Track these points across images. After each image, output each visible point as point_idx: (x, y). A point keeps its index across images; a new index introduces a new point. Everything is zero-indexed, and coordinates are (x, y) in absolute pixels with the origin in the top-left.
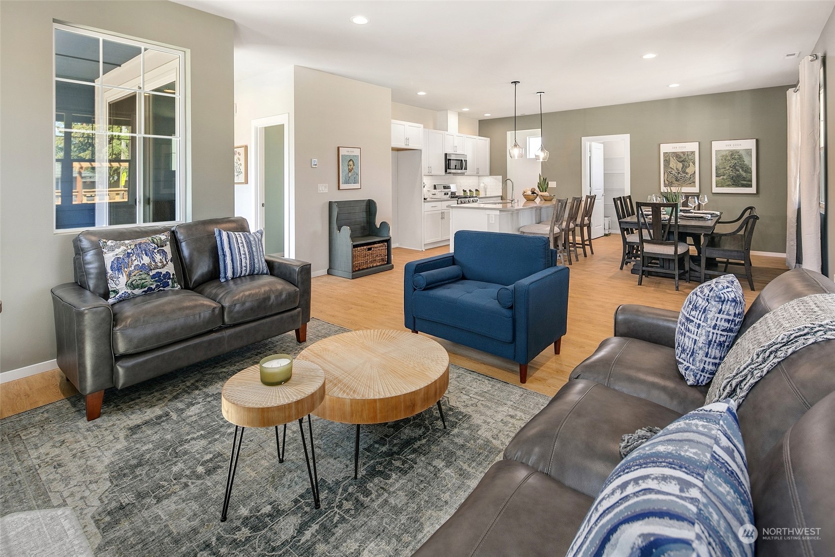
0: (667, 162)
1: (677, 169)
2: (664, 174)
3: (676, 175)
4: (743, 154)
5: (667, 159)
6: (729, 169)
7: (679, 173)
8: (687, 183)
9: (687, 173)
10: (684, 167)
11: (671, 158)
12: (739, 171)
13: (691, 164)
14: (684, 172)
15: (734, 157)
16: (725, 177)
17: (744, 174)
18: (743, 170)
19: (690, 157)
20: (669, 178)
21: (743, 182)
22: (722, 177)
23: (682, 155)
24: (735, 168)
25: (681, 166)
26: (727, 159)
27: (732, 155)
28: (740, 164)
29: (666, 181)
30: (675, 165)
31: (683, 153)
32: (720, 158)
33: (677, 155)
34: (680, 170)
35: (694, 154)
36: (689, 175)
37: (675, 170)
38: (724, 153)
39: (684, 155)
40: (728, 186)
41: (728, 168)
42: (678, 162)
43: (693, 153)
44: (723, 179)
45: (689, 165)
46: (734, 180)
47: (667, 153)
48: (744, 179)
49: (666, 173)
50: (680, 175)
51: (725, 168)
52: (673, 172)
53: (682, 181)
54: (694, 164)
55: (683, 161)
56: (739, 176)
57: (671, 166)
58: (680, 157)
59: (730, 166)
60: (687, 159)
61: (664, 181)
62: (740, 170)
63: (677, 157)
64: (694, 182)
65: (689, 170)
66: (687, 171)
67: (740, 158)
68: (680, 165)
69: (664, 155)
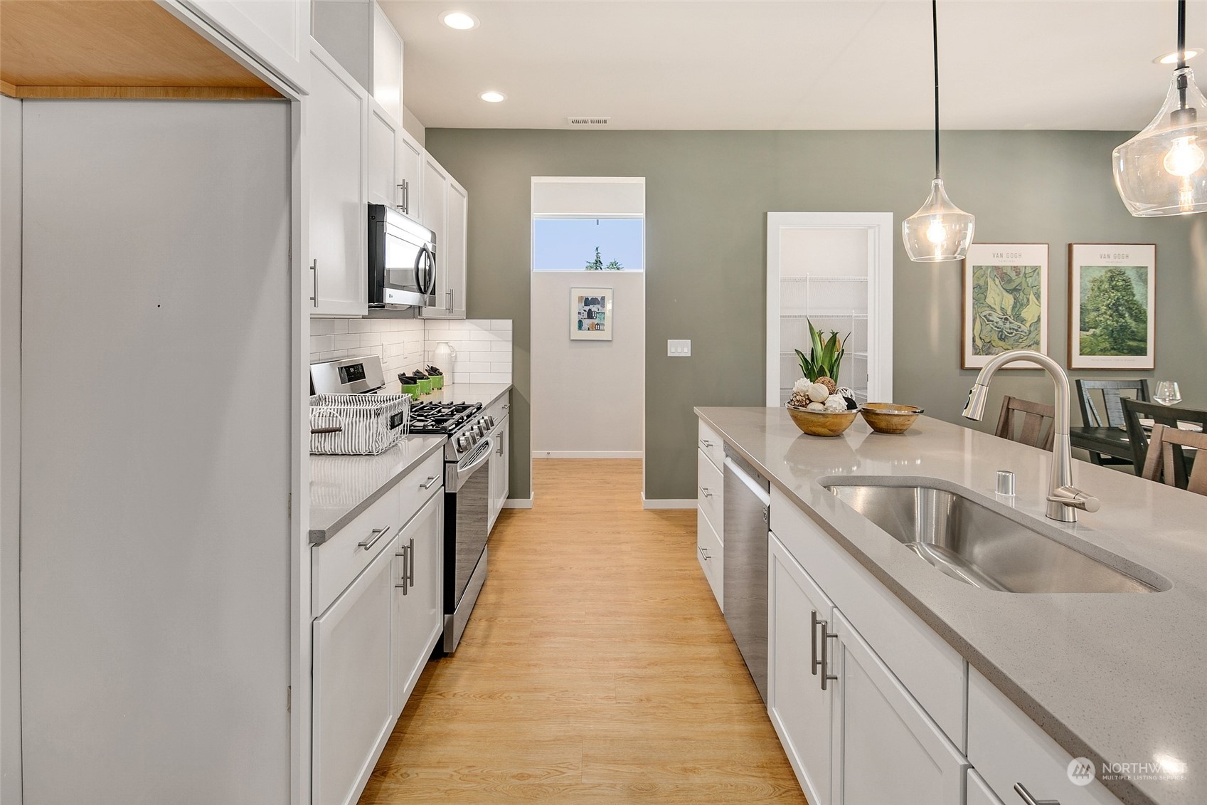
0: (980, 290)
1: (1002, 309)
2: (974, 320)
3: (1001, 323)
4: (1131, 275)
5: (982, 283)
6: (1105, 313)
7: (1006, 319)
8: (1023, 345)
9: (1023, 321)
10: (1018, 305)
11: (990, 282)
12: (1124, 318)
13: (1032, 297)
14: (1018, 317)
15: (1116, 285)
16: (1098, 331)
17: (1133, 324)
18: (1131, 315)
19: (1030, 280)
20: (984, 332)
21: (1131, 343)
22: (1092, 331)
23: (1013, 275)
24: (1117, 311)
25: (1012, 301)
26: (1102, 288)
27: (1112, 279)
28: (1127, 301)
29: (978, 340)
30: (998, 299)
31: (1016, 269)
32: (1090, 285)
33: (1002, 274)
34: (1009, 312)
35: (1038, 274)
36: (1028, 325)
37: (999, 312)
38: (1097, 275)
39: (1018, 274)
40: (1104, 352)
41: (1103, 309)
42: (1005, 294)
43: (1036, 270)
44: (1094, 335)
45: (1028, 300)
46: (1115, 339)
47: (980, 267)
48: (1134, 336)
49: (978, 320)
50: (1008, 325)
51: (1097, 310)
52: (994, 318)
53: (1011, 341)
54: (1038, 297)
55: (1015, 290)
56: (1124, 328)
57: (989, 300)
58: (1010, 281)
59: (1108, 305)
60: (1024, 285)
61: (974, 341)
62: (1127, 315)
63: (1002, 279)
64: (1037, 343)
65: (1028, 314)
66: (1025, 313)
67: (1127, 287)
68: (1009, 300)
69: (974, 273)
